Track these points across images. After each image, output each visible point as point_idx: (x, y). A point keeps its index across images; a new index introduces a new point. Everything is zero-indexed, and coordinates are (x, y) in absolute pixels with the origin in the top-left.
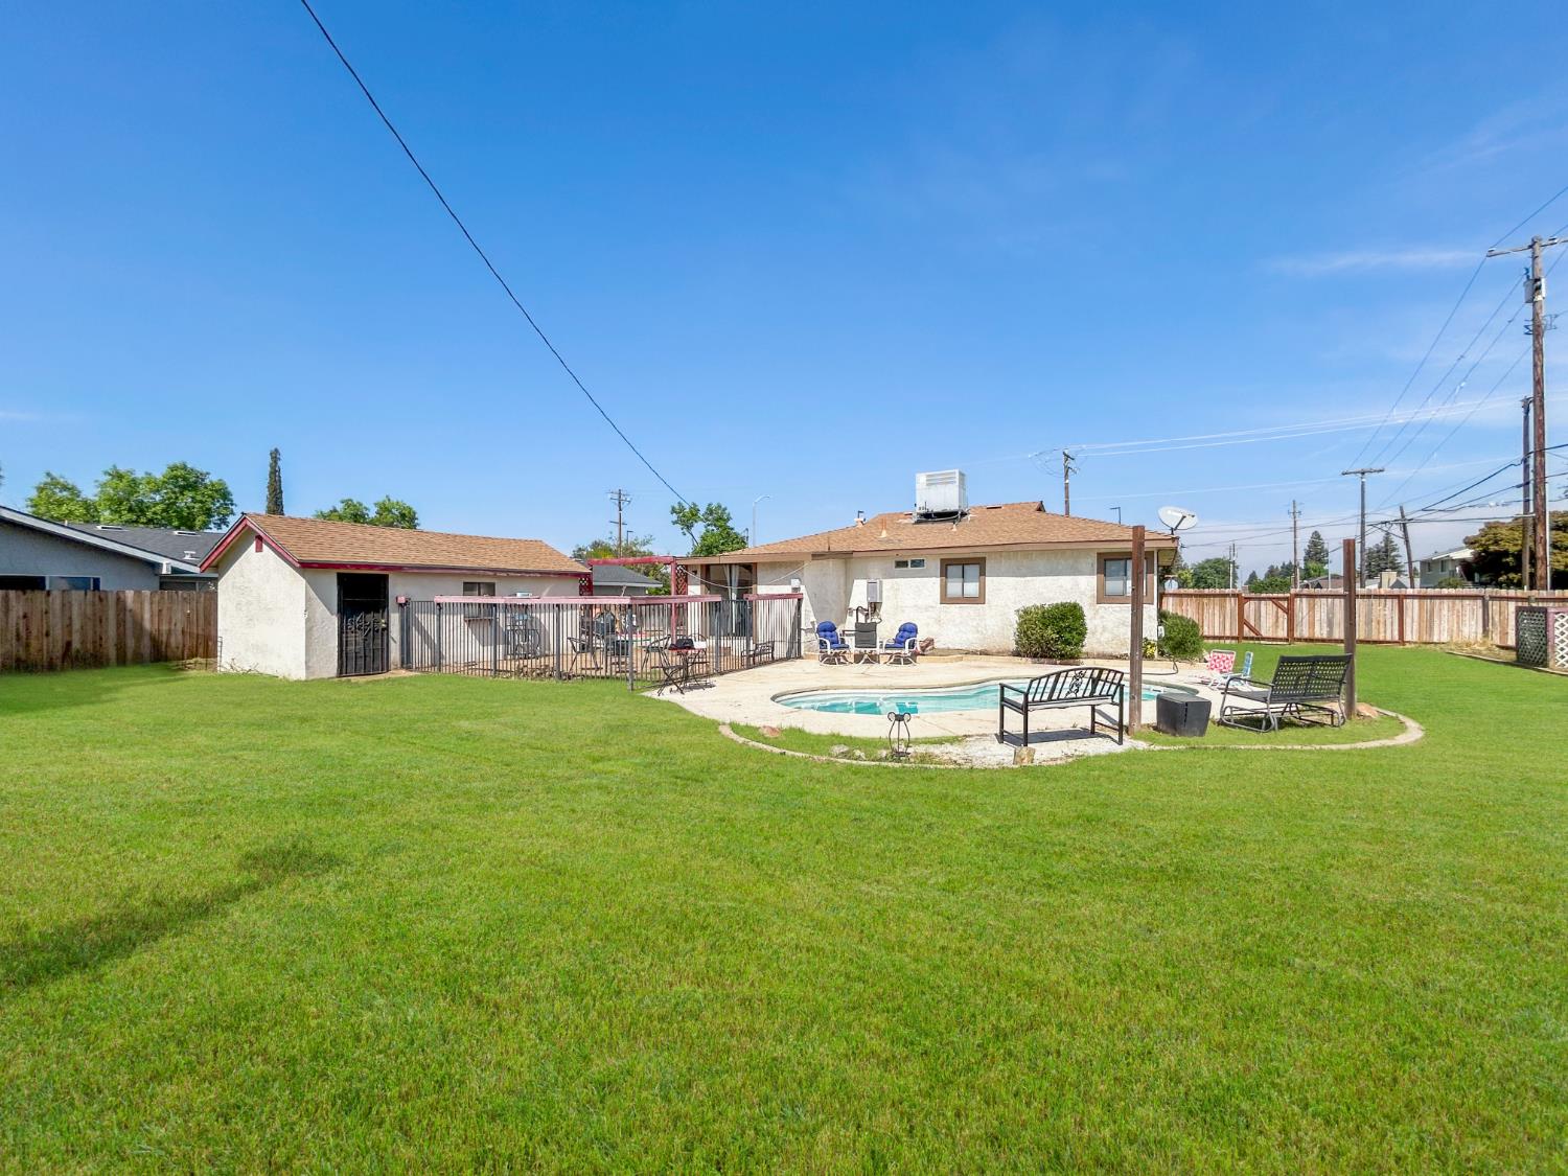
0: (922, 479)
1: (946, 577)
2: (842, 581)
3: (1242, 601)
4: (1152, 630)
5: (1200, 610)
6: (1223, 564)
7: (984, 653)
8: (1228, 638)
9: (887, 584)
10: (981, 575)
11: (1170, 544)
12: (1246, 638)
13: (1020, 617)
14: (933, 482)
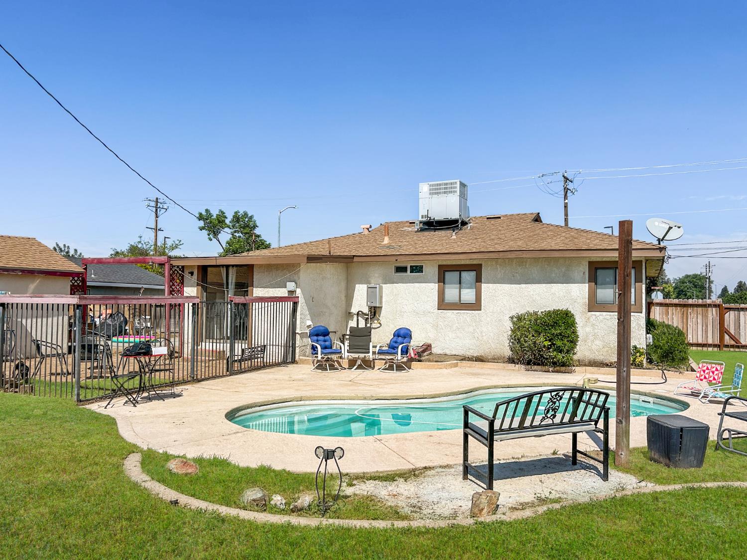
0: (424, 188)
1: (444, 283)
2: (343, 285)
3: (722, 311)
4: (640, 338)
5: (685, 318)
6: (700, 279)
7: (480, 359)
8: (710, 345)
9: (387, 288)
10: (477, 281)
11: (657, 254)
12: (727, 346)
13: (514, 323)
14: (435, 191)
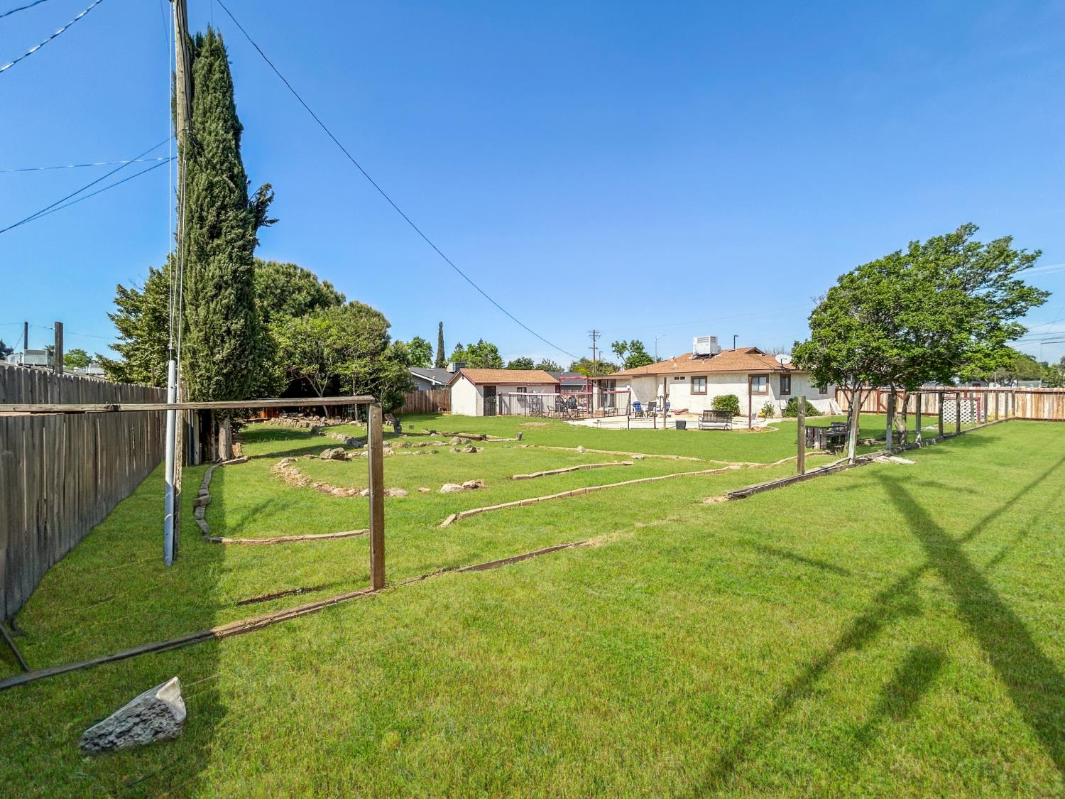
1: (693, 384)
8: (870, 412)
9: (671, 386)
10: (706, 383)
12: (881, 412)
13: (713, 400)
14: (700, 341)
